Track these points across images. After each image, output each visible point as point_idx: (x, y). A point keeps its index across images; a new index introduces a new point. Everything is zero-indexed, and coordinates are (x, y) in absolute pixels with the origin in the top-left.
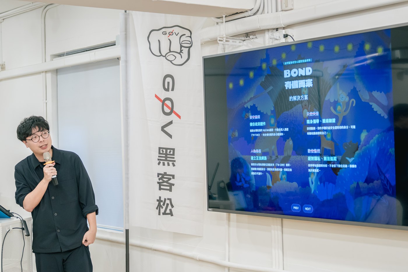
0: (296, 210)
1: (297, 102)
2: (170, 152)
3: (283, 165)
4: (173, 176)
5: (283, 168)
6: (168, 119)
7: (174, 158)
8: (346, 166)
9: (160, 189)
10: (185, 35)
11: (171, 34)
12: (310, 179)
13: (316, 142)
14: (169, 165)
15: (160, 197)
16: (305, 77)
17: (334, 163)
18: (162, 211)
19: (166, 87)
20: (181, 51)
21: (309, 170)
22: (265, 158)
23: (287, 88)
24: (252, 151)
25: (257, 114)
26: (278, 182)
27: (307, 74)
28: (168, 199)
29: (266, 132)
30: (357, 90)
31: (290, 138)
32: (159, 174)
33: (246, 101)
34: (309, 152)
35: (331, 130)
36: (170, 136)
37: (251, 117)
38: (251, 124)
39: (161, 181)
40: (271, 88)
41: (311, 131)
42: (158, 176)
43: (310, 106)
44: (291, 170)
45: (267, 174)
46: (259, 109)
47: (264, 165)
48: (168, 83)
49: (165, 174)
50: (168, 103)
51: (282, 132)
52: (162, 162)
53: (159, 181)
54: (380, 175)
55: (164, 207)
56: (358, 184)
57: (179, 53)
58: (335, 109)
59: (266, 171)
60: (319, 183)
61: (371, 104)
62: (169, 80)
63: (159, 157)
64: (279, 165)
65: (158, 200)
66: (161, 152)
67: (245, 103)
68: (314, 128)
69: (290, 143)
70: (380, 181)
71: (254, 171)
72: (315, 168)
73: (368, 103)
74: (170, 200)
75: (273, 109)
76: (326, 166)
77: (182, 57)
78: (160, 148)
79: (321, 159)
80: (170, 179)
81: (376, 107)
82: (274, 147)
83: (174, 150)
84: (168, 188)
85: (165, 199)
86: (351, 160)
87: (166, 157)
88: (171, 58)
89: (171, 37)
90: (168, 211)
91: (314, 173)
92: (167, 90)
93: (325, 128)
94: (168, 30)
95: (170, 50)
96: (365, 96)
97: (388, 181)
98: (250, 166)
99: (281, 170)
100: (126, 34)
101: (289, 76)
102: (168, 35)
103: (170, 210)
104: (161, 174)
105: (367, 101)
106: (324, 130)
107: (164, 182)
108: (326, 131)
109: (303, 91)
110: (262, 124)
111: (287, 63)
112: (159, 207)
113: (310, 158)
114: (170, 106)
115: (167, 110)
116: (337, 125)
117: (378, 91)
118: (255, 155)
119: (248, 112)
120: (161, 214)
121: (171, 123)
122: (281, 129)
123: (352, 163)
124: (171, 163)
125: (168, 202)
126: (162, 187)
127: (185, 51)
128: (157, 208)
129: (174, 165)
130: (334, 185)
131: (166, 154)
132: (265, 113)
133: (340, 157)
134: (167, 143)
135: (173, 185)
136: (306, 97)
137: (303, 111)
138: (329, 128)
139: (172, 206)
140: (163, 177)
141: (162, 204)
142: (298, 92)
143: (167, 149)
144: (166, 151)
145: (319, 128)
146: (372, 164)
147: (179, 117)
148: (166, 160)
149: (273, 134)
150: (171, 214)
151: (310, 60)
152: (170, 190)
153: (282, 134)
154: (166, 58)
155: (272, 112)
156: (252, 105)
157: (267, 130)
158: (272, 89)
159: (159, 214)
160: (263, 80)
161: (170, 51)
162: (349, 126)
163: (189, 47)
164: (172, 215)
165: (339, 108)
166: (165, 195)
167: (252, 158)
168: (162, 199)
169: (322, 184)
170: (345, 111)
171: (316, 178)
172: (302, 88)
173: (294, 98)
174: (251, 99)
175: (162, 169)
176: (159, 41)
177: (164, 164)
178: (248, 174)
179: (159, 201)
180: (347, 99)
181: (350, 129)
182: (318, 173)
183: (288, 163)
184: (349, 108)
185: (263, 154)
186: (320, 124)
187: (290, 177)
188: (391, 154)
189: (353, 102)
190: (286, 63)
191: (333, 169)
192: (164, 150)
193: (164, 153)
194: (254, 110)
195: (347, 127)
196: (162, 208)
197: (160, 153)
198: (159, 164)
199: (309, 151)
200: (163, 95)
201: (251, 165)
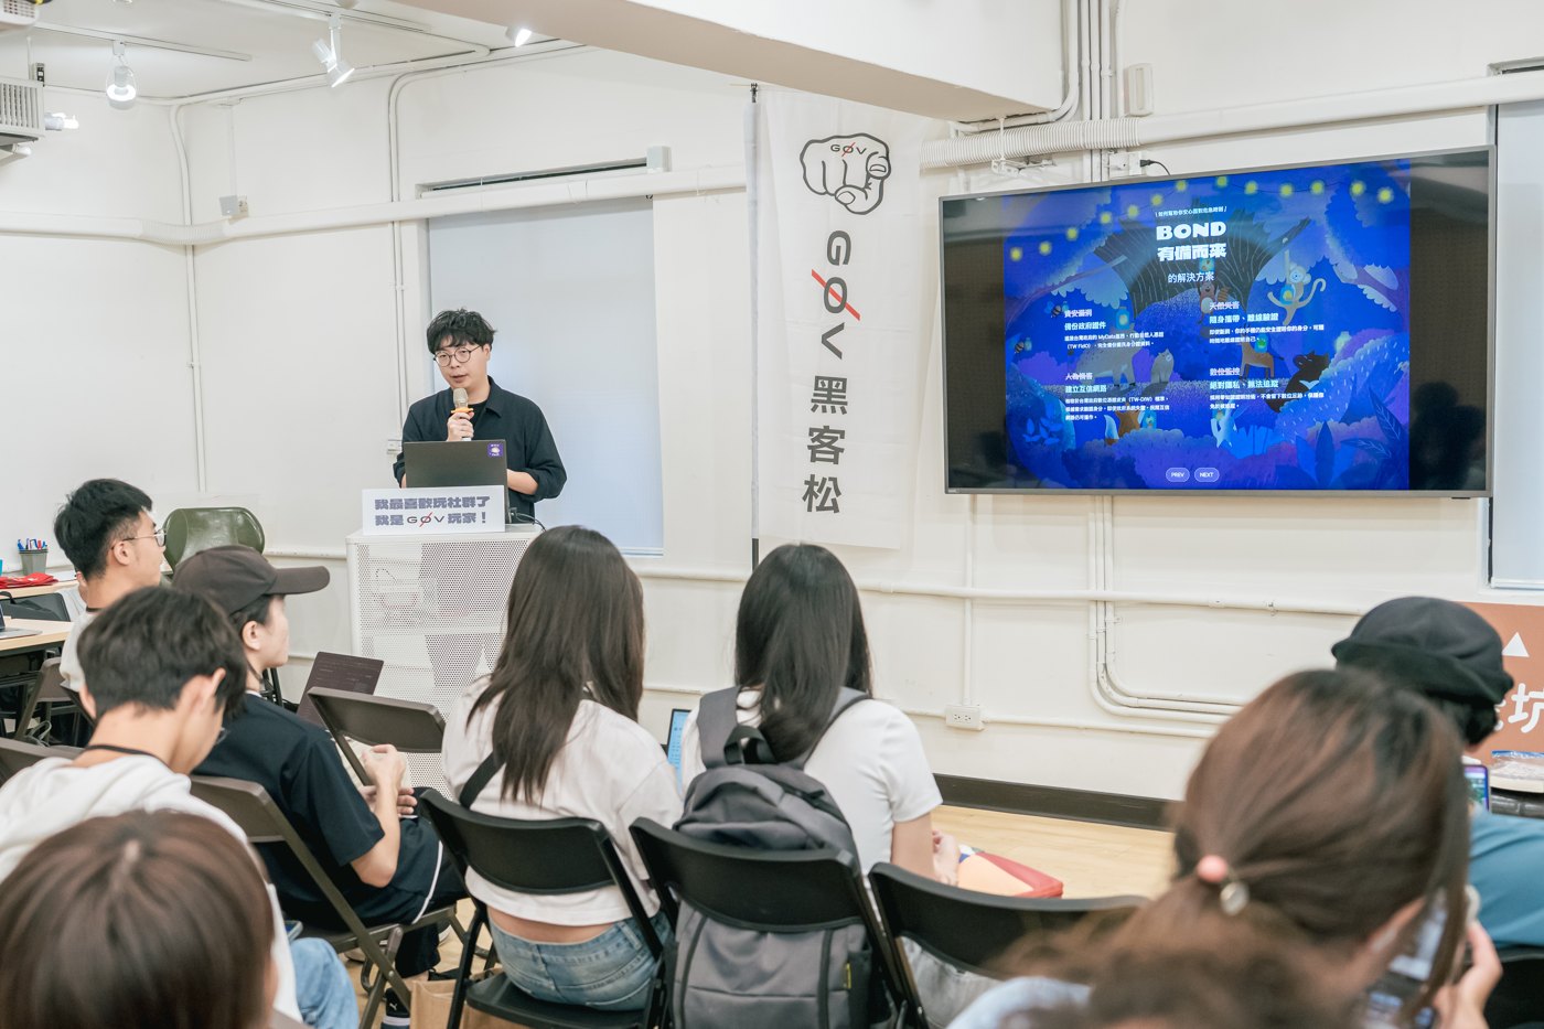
0: (1177, 478)
1: (1187, 285)
2: (837, 385)
3: (1148, 399)
4: (842, 433)
5: (1147, 404)
6: (835, 320)
7: (844, 397)
8: (1300, 396)
9: (814, 459)
10: (877, 153)
11: (848, 150)
12: (1213, 422)
13: (1229, 355)
14: (833, 411)
15: (813, 477)
16: (1210, 240)
17: (1272, 391)
18: (816, 502)
19: (834, 257)
20: (867, 185)
21: (1212, 406)
22: (1103, 388)
23: (1162, 260)
24: (1069, 376)
25: (1085, 308)
26: (1133, 431)
27: (1212, 234)
28: (831, 479)
29: (1107, 341)
30: (1332, 262)
31: (1167, 351)
32: (812, 431)
33: (1057, 283)
34: (1212, 374)
35: (1268, 334)
36: (839, 354)
37: (1068, 313)
38: (1068, 327)
39: (817, 443)
40: (1123, 258)
41: (1218, 337)
42: (811, 434)
43: (1218, 291)
44: (1167, 407)
45: (1107, 417)
46: (1088, 299)
47: (1100, 400)
48: (838, 248)
49: (827, 429)
50: (836, 288)
51: (1147, 339)
52: (820, 405)
53: (812, 444)
54: (1375, 406)
55: (821, 496)
56: (1325, 426)
57: (863, 190)
58: (1278, 296)
59: (1105, 412)
60: (1235, 428)
61: (1360, 286)
62: (839, 241)
63: (815, 395)
64: (1137, 400)
65: (806, 483)
66: (820, 386)
67: (1054, 287)
68: (1228, 331)
69: (1167, 358)
70: (1374, 418)
71: (1072, 413)
72: (1226, 402)
73: (1356, 286)
74: (834, 480)
75: (1125, 298)
76: (1253, 397)
77: (867, 198)
78: (817, 378)
79: (1241, 386)
80: (835, 439)
81: (1370, 293)
82: (1126, 368)
83: (844, 381)
84: (832, 456)
85: (824, 480)
86: (1310, 385)
87: (829, 396)
88: (846, 198)
89: (847, 157)
90: (829, 503)
91: (1223, 411)
92: (835, 262)
93: (1253, 330)
94: (844, 143)
95: (844, 182)
96: (1347, 272)
97: (1391, 415)
98: (1062, 404)
99: (1143, 408)
100: (755, 147)
101: (1169, 236)
102: (842, 152)
103: (834, 501)
104: (816, 430)
105: (1352, 283)
106: (1250, 335)
107: (823, 445)
108: (1256, 335)
109: (1203, 264)
110: (1095, 325)
111: (1165, 213)
112: (810, 494)
113: (1213, 385)
114: (840, 294)
115: (834, 303)
116: (1281, 325)
117: (1377, 265)
118: (1077, 383)
119: (1061, 304)
120: (814, 509)
121: (841, 327)
122: (1147, 335)
123: (1313, 390)
124: (838, 407)
125: (829, 484)
126: (818, 455)
127: (875, 184)
128: (804, 499)
129: (844, 411)
130: (1270, 430)
131: (830, 389)
132: (1104, 305)
133: (1286, 381)
134: (831, 367)
135: (842, 450)
136: (1210, 276)
137: (1201, 301)
138: (1263, 330)
139: (838, 493)
140: (821, 436)
141: (816, 488)
142: (1192, 265)
143: (831, 380)
144: (830, 384)
145: (1237, 331)
146: (1358, 391)
147: (857, 316)
148: (829, 401)
149: (1124, 344)
150: (835, 508)
151: (1221, 209)
152: (835, 461)
153: (1148, 343)
154: (836, 199)
155: (1123, 303)
156: (1072, 290)
157: (1110, 337)
158: (1124, 262)
159: (810, 509)
160: (1103, 244)
161: (845, 186)
162: (1310, 325)
163: (883, 179)
164: (836, 510)
165: (1286, 295)
166: (822, 470)
167: (1069, 389)
168: (818, 479)
169: (1243, 430)
170: (1301, 300)
171: (1229, 420)
172: (1199, 260)
173: (1181, 278)
174: (1069, 280)
175: (821, 419)
176: (823, 163)
177: (824, 410)
178: (1059, 419)
179: (811, 483)
180: (1308, 279)
181: (1311, 331)
182: (1233, 410)
183: (1160, 395)
184: (1311, 295)
185: (1098, 381)
186: (1244, 324)
187: (1163, 420)
188: (1400, 372)
189: (1320, 285)
190: (1161, 214)
191: (1269, 402)
192: (826, 382)
193: (826, 387)
194: (1076, 299)
195: (1306, 328)
196: (817, 497)
197: (816, 388)
198: (814, 409)
199: (1213, 372)
200: (828, 271)
201: (1064, 402)
